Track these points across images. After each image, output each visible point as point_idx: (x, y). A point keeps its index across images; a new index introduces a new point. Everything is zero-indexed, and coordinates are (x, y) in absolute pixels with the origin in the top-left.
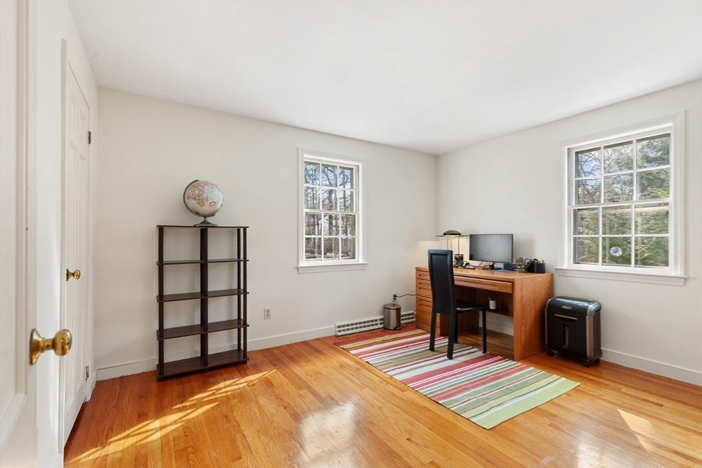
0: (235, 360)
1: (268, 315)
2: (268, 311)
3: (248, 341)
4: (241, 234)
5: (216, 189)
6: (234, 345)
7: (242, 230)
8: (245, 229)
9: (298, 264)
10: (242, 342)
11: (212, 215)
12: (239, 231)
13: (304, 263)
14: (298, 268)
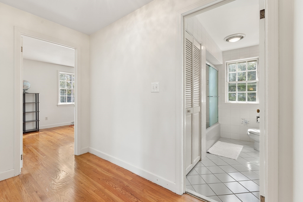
0: (35, 130)
1: (47, 119)
2: (47, 118)
3: (39, 126)
4: (37, 95)
5: (28, 83)
6: (35, 128)
7: (37, 94)
8: (38, 94)
9: (57, 104)
10: (37, 126)
11: (27, 90)
12: (36, 94)
13: (60, 103)
14: (57, 105)
